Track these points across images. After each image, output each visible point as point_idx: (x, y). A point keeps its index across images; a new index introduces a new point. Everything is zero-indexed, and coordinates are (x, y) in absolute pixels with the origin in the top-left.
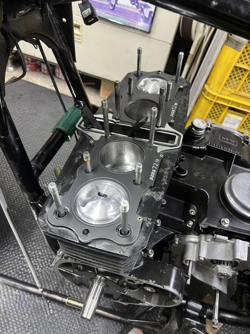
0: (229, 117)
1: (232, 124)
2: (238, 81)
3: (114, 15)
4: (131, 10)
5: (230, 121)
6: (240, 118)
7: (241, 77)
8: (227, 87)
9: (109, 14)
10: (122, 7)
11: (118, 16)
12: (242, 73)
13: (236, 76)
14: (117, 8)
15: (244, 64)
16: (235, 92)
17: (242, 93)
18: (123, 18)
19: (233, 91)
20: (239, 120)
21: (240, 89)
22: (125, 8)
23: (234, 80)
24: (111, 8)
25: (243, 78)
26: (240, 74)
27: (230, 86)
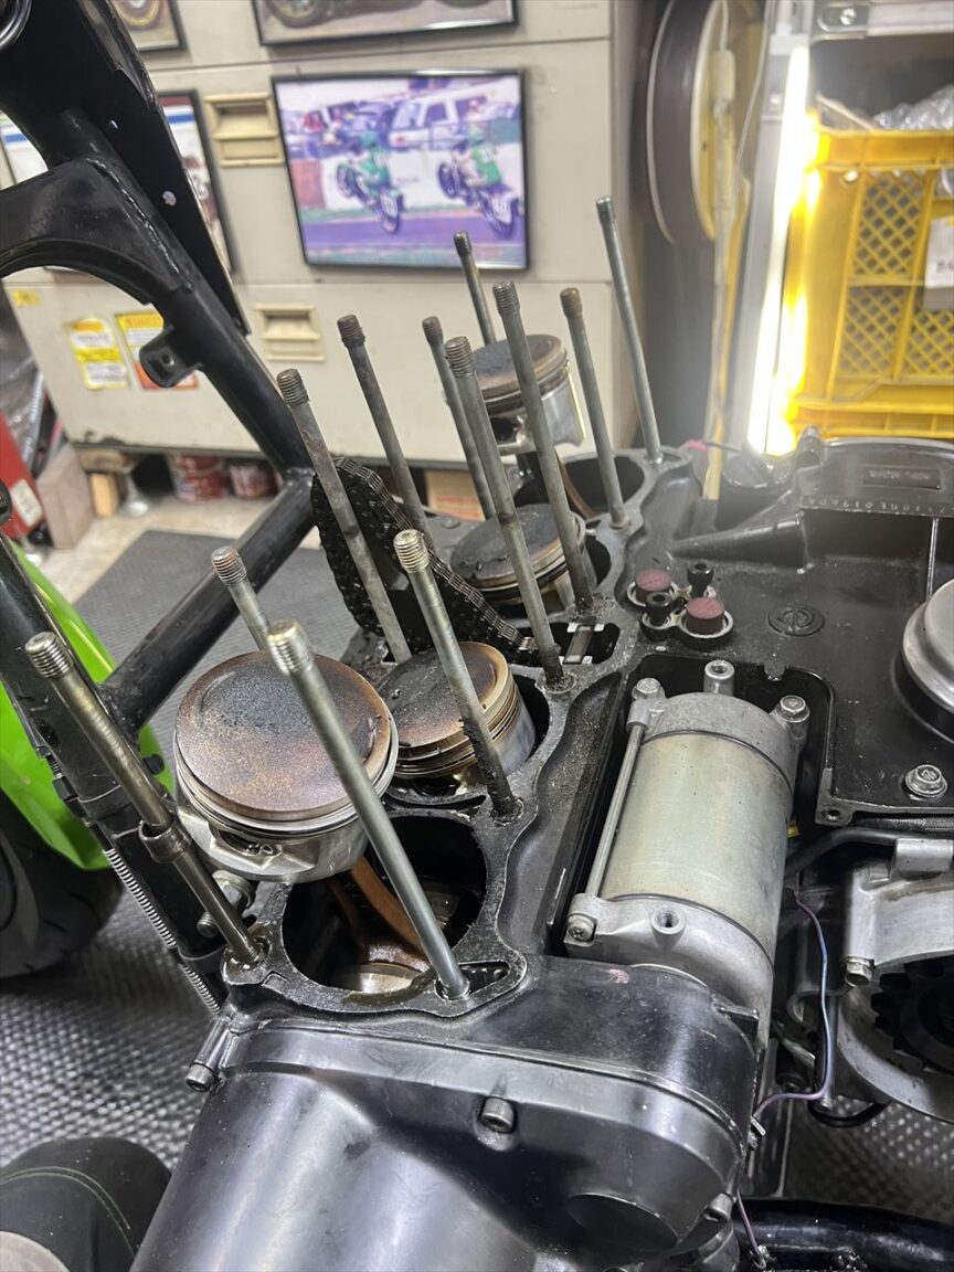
2: (888, 338)
3: (403, 248)
4: (451, 214)
7: (892, 320)
8: (855, 370)
9: (387, 248)
10: (422, 216)
11: (416, 247)
12: (890, 306)
13: (872, 320)
14: (408, 221)
15: (882, 271)
16: (892, 377)
17: (923, 377)
18: (434, 247)
19: (882, 378)
21: (906, 364)
22: (433, 215)
23: (869, 337)
24: (389, 227)
25: (899, 320)
26: (884, 310)
27: (866, 363)
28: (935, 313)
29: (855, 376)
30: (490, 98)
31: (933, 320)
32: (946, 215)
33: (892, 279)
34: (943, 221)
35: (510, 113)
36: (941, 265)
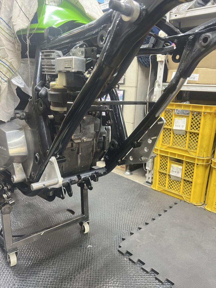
0: (173, 166)
1: (177, 173)
2: (169, 138)
5: (175, 170)
6: (181, 167)
7: (170, 135)
8: (164, 143)
13: (167, 134)
16: (170, 146)
17: (175, 147)
19: (168, 145)
20: (180, 169)
21: (173, 144)
23: (167, 137)
26: (169, 133)
27: (166, 142)
28: (177, 135)
29: (164, 144)
30: (120, 93)
31: (176, 136)
32: (177, 117)
33: (169, 127)
34: (176, 118)
35: (122, 96)
36: (176, 125)
